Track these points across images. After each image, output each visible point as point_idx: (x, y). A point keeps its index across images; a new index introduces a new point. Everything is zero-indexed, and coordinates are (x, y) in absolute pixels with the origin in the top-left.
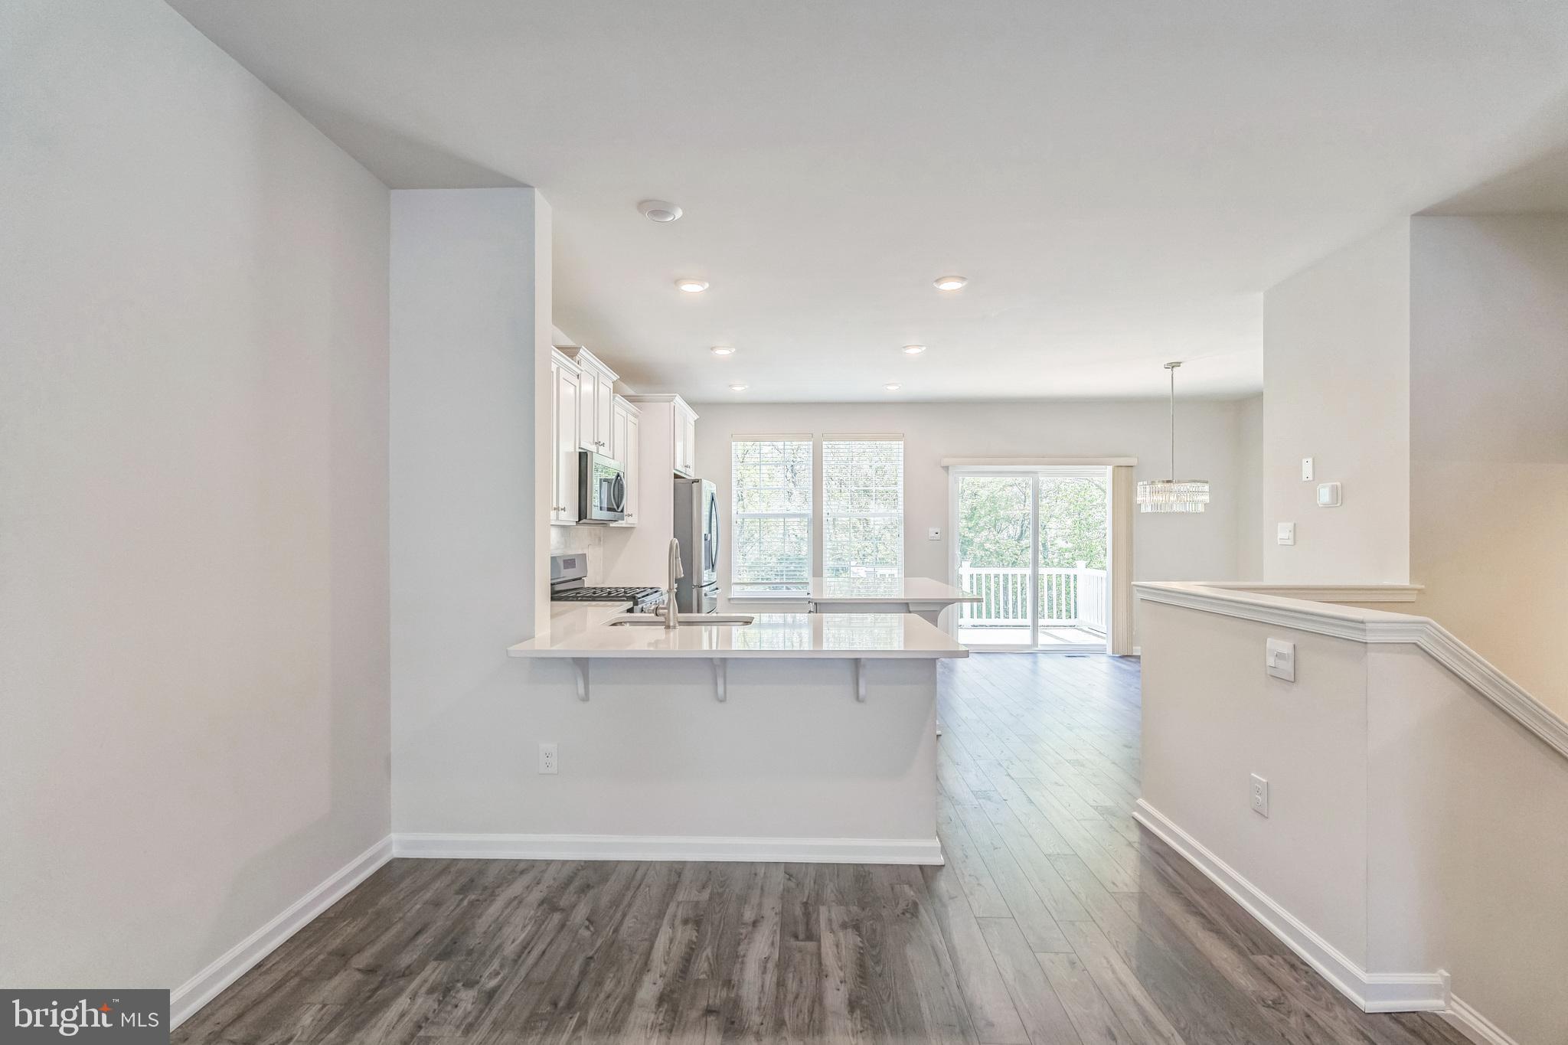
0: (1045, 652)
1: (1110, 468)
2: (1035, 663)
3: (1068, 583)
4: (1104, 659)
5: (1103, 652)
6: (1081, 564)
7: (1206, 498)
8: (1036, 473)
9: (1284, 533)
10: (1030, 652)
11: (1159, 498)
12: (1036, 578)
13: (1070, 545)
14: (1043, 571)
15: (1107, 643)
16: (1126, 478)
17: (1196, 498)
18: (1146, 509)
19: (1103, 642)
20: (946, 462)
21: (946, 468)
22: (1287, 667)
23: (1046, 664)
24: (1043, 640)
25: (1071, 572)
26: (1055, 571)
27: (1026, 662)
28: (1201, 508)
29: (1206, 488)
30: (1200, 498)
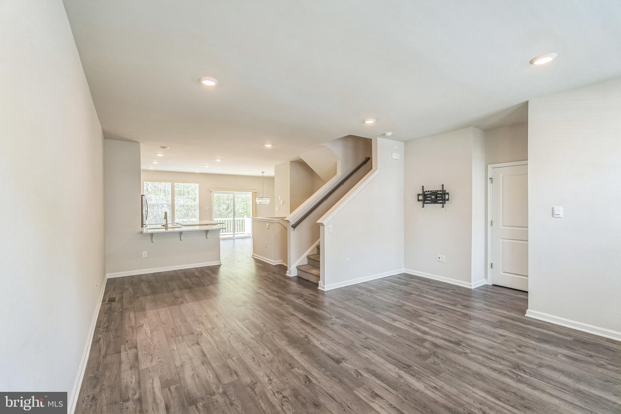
0: (236, 238)
1: (251, 192)
2: (234, 241)
3: (242, 222)
4: (250, 239)
5: (250, 237)
6: (246, 216)
7: (269, 201)
8: (234, 193)
9: (277, 209)
10: (233, 239)
11: (260, 201)
12: (234, 221)
13: (243, 212)
14: (236, 219)
15: (251, 236)
16: (255, 195)
17: (267, 201)
18: (258, 203)
19: (250, 235)
20: (211, 190)
21: (211, 191)
22: (268, 227)
23: (236, 241)
24: (236, 236)
25: (243, 219)
26: (239, 219)
27: (232, 241)
28: (268, 203)
29: (269, 199)
30: (268, 201)
